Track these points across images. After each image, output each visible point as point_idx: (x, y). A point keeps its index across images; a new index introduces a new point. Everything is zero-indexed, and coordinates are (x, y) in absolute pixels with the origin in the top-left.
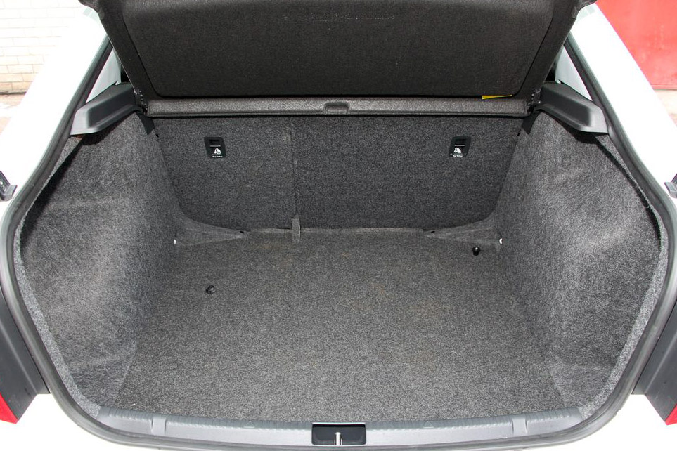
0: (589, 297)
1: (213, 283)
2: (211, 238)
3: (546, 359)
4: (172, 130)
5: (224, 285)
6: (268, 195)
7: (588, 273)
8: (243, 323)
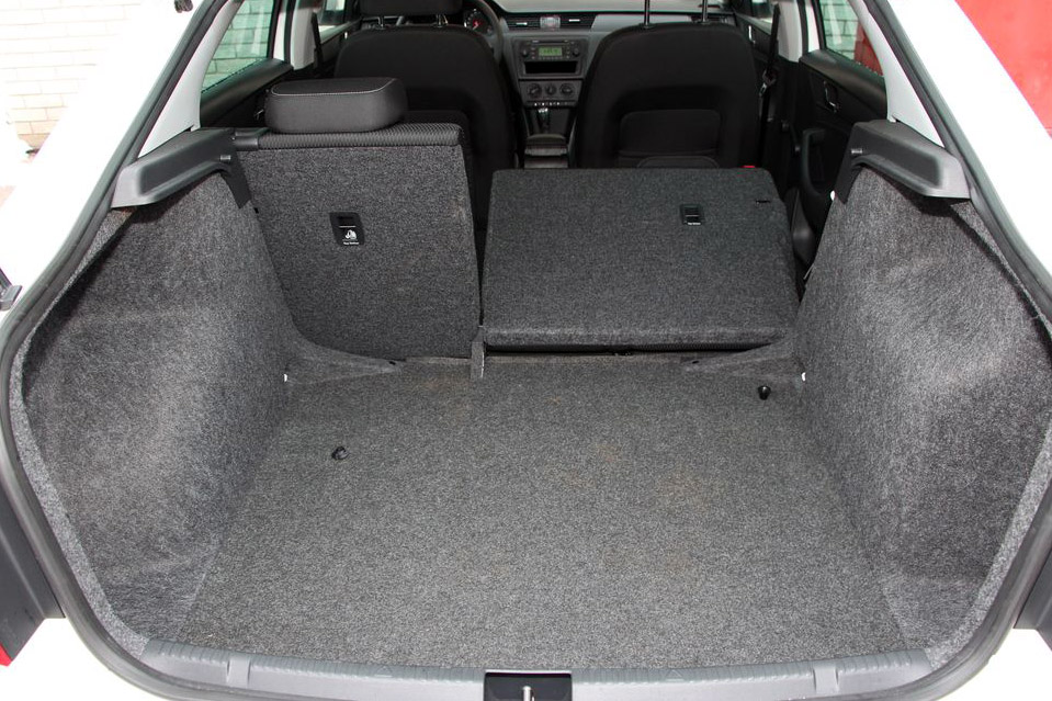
0: (944, 466)
1: (344, 443)
2: (343, 373)
3: (876, 567)
4: (279, 201)
5: (360, 447)
6: (432, 304)
7: (941, 426)
8: (389, 507)
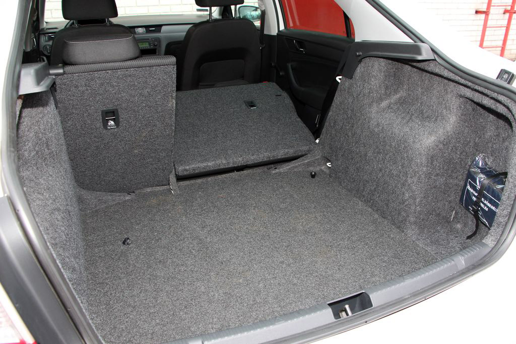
0: (433, 177)
1: (126, 236)
2: (105, 203)
3: (405, 231)
5: (136, 236)
6: (152, 157)
8: (170, 261)
